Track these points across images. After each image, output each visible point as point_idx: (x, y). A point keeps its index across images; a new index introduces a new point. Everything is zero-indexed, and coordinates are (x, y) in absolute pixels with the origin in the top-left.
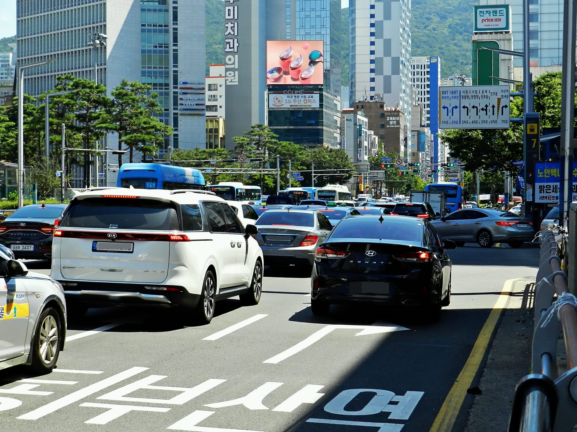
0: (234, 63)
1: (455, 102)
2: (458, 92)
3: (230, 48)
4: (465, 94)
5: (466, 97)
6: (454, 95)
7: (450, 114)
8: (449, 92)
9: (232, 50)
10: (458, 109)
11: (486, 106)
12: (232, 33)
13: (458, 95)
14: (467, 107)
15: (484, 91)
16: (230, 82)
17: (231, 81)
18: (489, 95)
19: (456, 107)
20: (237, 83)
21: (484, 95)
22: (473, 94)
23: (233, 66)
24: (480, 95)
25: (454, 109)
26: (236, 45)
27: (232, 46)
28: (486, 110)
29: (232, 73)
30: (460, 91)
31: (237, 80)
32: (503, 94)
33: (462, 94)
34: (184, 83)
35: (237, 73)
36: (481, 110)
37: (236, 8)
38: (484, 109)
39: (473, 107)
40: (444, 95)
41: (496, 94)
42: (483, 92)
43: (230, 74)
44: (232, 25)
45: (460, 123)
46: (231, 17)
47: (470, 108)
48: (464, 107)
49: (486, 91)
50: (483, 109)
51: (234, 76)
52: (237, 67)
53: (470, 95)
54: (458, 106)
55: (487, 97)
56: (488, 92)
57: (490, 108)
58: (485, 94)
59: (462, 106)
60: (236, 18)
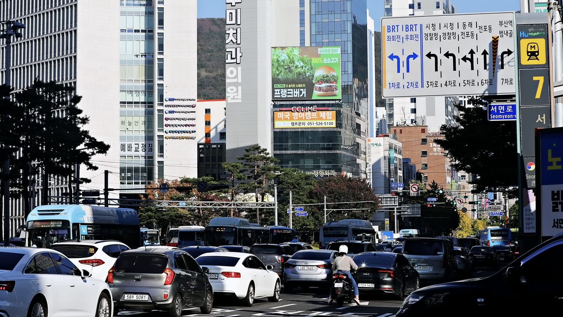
0: (236, 77)
1: (413, 47)
2: (418, 27)
3: (232, 58)
4: (431, 31)
5: (432, 37)
6: (409, 33)
7: (403, 69)
8: (400, 28)
9: (234, 61)
10: (418, 59)
11: (472, 52)
12: (235, 41)
13: (418, 32)
14: (435, 56)
15: (467, 24)
16: (232, 99)
17: (234, 99)
18: (476, 31)
19: (414, 56)
20: (240, 101)
21: (465, 31)
22: (446, 30)
23: (235, 80)
24: (458, 32)
25: (411, 59)
26: (239, 54)
27: (234, 56)
28: (471, 60)
29: (235, 89)
30: (421, 26)
31: (240, 96)
32: (503, 29)
33: (425, 31)
34: (170, 100)
35: (240, 88)
36: (461, 61)
37: (239, 11)
38: (468, 59)
39: (447, 55)
40: (391, 34)
41: (490, 29)
42: (464, 26)
43: (232, 90)
44: (235, 32)
45: (422, 86)
46: (234, 22)
47: (441, 57)
48: (429, 55)
49: (470, 24)
50: (465, 59)
51: (237, 91)
52: (240, 81)
53: (440, 33)
54: (418, 53)
55: (472, 35)
56: (474, 25)
57: (478, 56)
58: (468, 29)
59: (426, 53)
60: (239, 23)
